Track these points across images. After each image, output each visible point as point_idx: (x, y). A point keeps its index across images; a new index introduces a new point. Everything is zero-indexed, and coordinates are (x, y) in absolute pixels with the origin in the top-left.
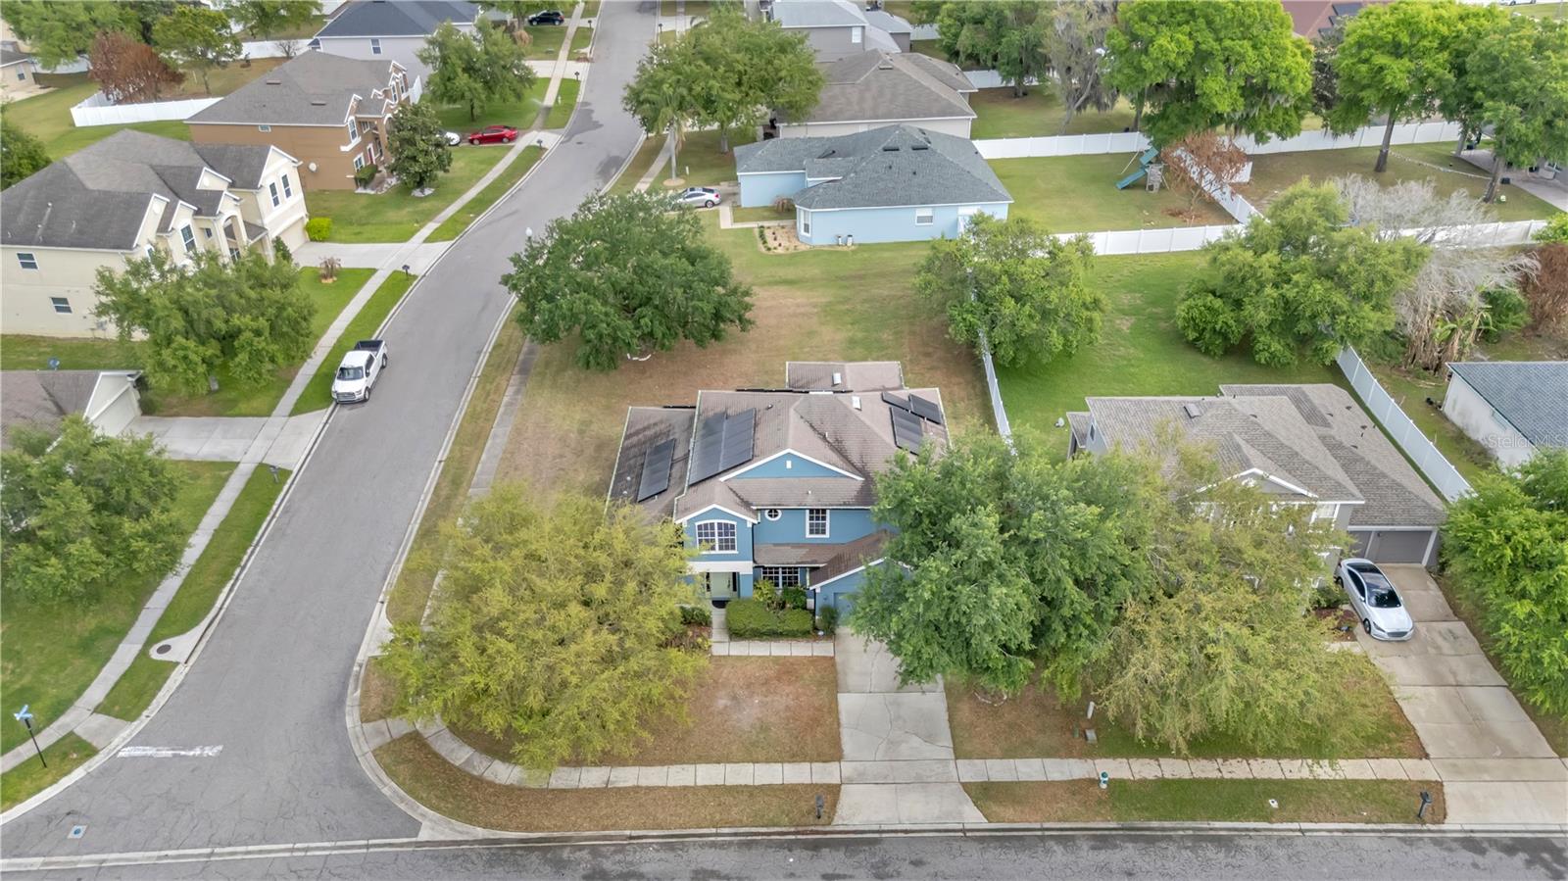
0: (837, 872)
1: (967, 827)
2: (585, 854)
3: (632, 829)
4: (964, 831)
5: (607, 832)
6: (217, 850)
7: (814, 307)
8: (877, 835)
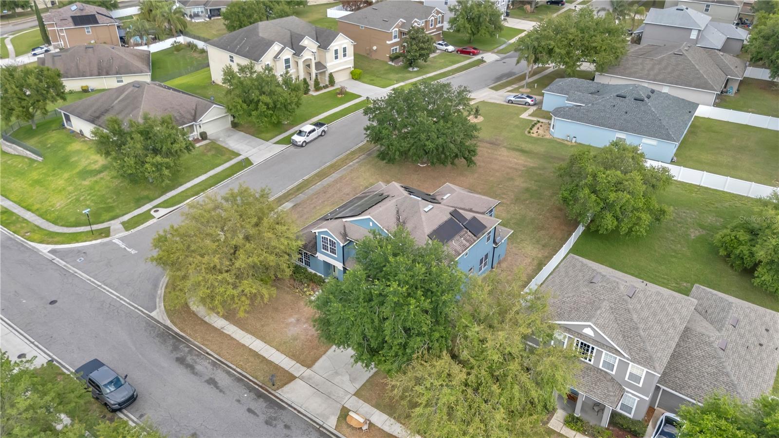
0: (256, 411)
1: (325, 425)
2: (187, 350)
3: (211, 350)
4: (321, 426)
5: (202, 346)
6: (103, 286)
7: (524, 167)
8: (286, 406)
